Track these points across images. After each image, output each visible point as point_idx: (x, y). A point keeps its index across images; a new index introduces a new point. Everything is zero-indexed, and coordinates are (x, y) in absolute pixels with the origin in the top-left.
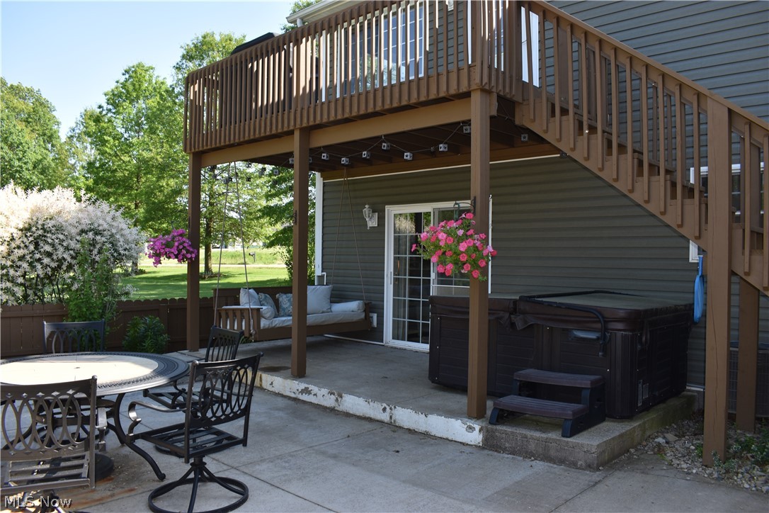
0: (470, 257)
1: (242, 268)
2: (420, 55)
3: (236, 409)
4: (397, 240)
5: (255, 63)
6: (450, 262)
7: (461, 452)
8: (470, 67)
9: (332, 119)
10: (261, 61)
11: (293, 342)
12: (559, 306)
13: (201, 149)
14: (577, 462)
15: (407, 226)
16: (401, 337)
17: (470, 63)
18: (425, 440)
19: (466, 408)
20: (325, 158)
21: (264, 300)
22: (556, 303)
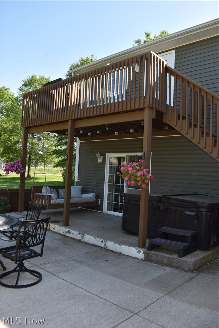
0: (142, 178)
1: (44, 175)
2: (124, 90)
3: (39, 240)
4: (111, 168)
5: (53, 91)
6: (133, 180)
7: (135, 262)
8: (144, 97)
9: (85, 116)
10: (56, 90)
11: (64, 209)
12: (179, 200)
13: (28, 126)
14: (184, 269)
15: (115, 162)
16: (110, 209)
17: (145, 96)
18: (119, 256)
19: (137, 243)
20: (81, 132)
21: (52, 191)
22: (177, 199)
